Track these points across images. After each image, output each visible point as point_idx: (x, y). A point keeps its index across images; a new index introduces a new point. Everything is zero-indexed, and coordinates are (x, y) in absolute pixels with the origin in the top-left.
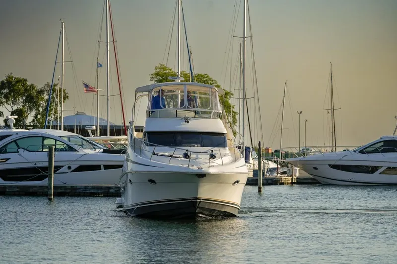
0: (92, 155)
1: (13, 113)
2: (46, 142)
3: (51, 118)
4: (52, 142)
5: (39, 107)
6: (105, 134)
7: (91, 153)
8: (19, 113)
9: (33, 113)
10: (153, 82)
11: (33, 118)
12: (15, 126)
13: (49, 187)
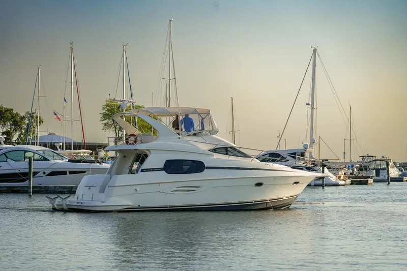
0: (60, 164)
1: (3, 134)
2: (27, 154)
3: (31, 137)
4: (31, 154)
5: (22, 128)
6: (71, 149)
7: (60, 162)
8: (8, 134)
9: (18, 133)
10: (104, 111)
11: (17, 137)
12: (4, 143)
13: (29, 187)
